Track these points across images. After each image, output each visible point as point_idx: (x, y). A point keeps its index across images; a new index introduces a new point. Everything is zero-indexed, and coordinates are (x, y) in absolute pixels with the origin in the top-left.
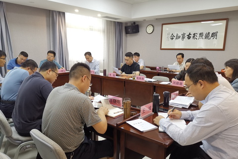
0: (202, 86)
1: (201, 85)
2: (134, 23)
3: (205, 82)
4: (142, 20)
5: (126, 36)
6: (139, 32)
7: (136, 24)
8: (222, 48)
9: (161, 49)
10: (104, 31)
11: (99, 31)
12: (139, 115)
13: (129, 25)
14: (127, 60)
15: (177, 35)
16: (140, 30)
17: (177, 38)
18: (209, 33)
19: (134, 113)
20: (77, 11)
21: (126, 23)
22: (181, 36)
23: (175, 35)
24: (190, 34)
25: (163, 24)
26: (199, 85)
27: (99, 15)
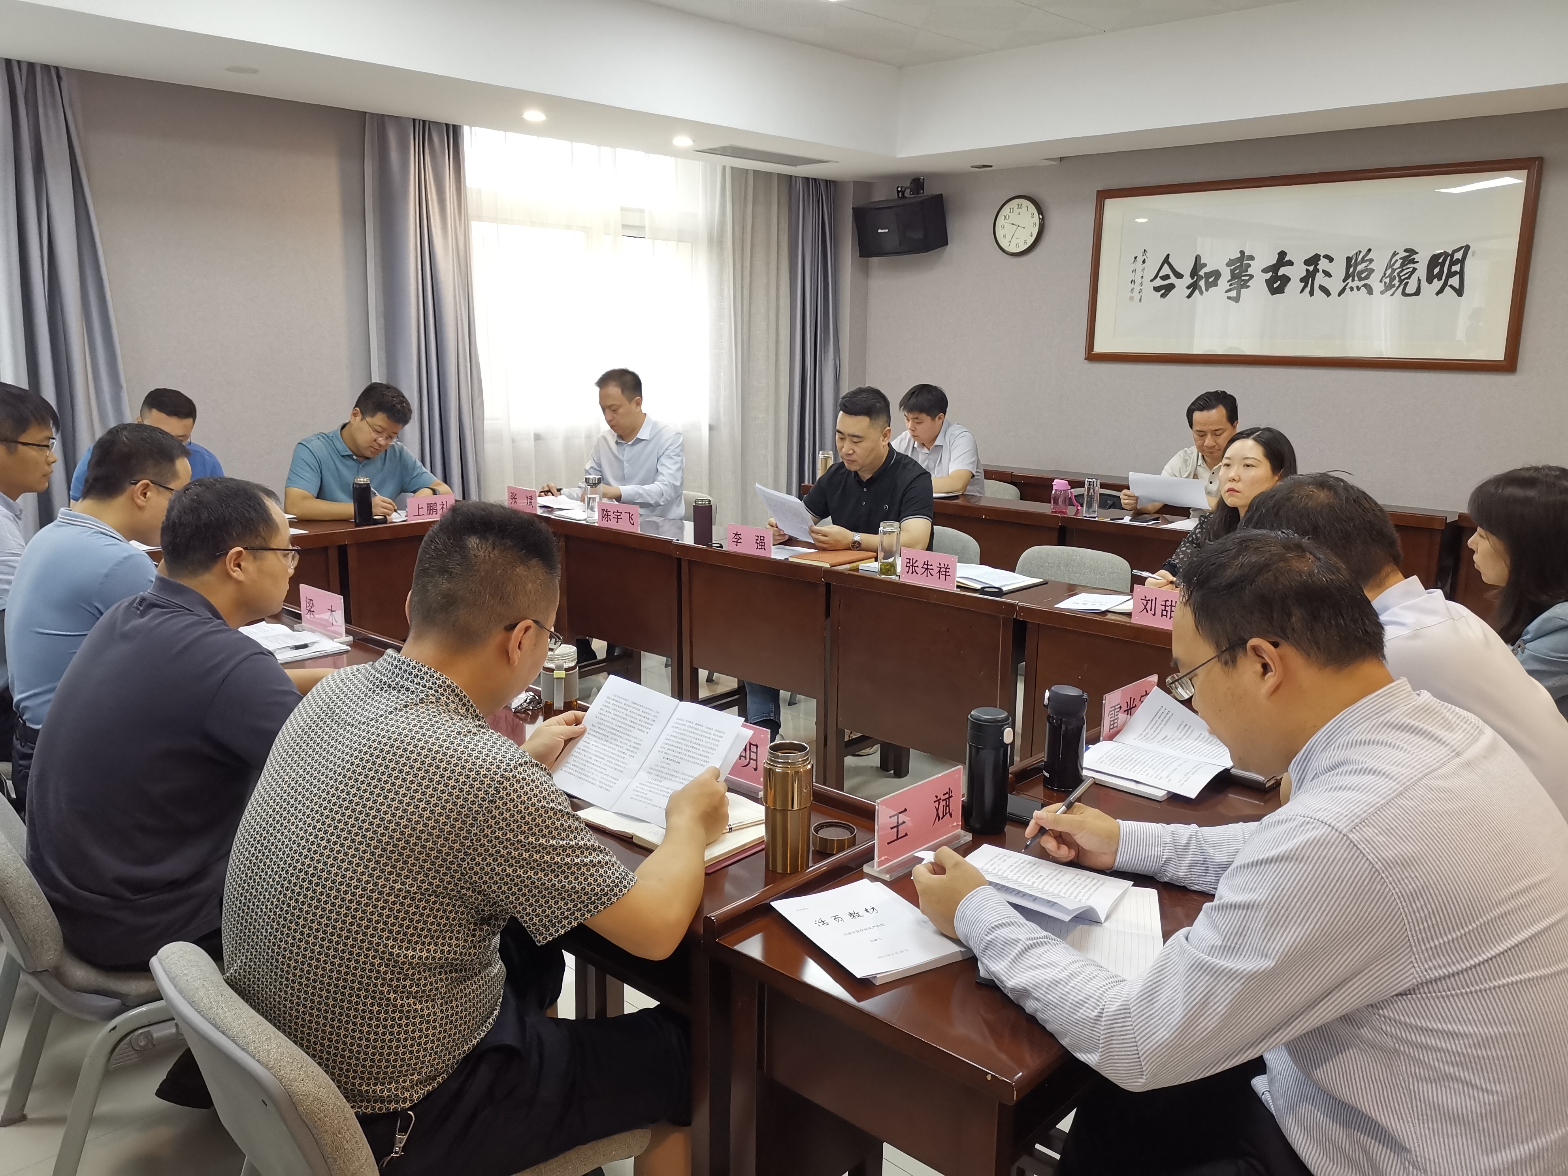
0: (1271, 679)
1: (1266, 668)
2: (917, 183)
3: (1287, 649)
4: (965, 165)
5: (866, 271)
6: (946, 243)
7: (930, 190)
8: (1498, 353)
9: (1092, 357)
10: (716, 242)
11: (682, 236)
12: (868, 856)
13: (880, 195)
14: (857, 439)
15: (1198, 265)
16: (953, 228)
17: (1194, 287)
18: (1410, 256)
19: (833, 834)
20: (534, 115)
21: (864, 185)
22: (1226, 274)
23: (1185, 268)
24: (1282, 260)
25: (1104, 195)
26: (1249, 668)
27: (683, 141)
